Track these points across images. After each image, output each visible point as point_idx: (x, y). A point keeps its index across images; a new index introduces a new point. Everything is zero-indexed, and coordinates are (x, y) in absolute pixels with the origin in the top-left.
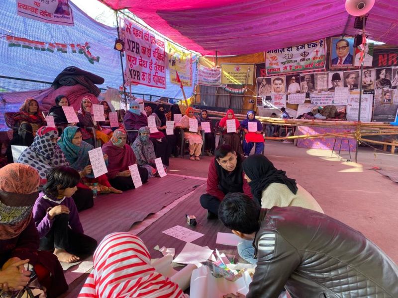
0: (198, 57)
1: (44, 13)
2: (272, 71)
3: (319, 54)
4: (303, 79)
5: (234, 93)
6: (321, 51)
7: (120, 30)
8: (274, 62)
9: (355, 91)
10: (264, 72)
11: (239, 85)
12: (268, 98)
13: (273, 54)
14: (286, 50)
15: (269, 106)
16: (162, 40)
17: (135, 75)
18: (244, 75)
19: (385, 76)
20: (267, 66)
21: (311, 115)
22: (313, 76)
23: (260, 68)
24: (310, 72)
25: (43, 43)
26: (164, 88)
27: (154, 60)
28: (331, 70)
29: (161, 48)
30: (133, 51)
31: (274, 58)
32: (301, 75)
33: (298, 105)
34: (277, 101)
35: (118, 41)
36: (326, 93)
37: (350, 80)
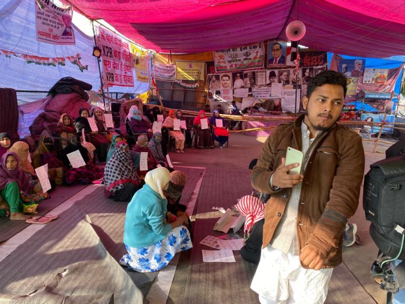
0: (153, 53)
1: (55, 37)
2: (221, 69)
3: (259, 55)
4: (246, 76)
5: (188, 88)
6: (260, 52)
7: (96, 38)
8: (222, 60)
9: (286, 86)
10: (213, 69)
11: (192, 81)
12: (218, 93)
13: (221, 54)
14: (231, 50)
15: (219, 99)
16: (127, 42)
17: (110, 78)
18: (197, 71)
19: (309, 74)
20: (216, 64)
21: (255, 108)
22: (254, 73)
23: (210, 66)
24: (251, 70)
25: (48, 59)
26: (132, 86)
27: (124, 62)
28: (268, 69)
29: (127, 50)
30: (107, 56)
31: (221, 57)
32: (245, 72)
33: (242, 98)
34: (226, 95)
35: (95, 48)
36: (265, 88)
37: (283, 77)
